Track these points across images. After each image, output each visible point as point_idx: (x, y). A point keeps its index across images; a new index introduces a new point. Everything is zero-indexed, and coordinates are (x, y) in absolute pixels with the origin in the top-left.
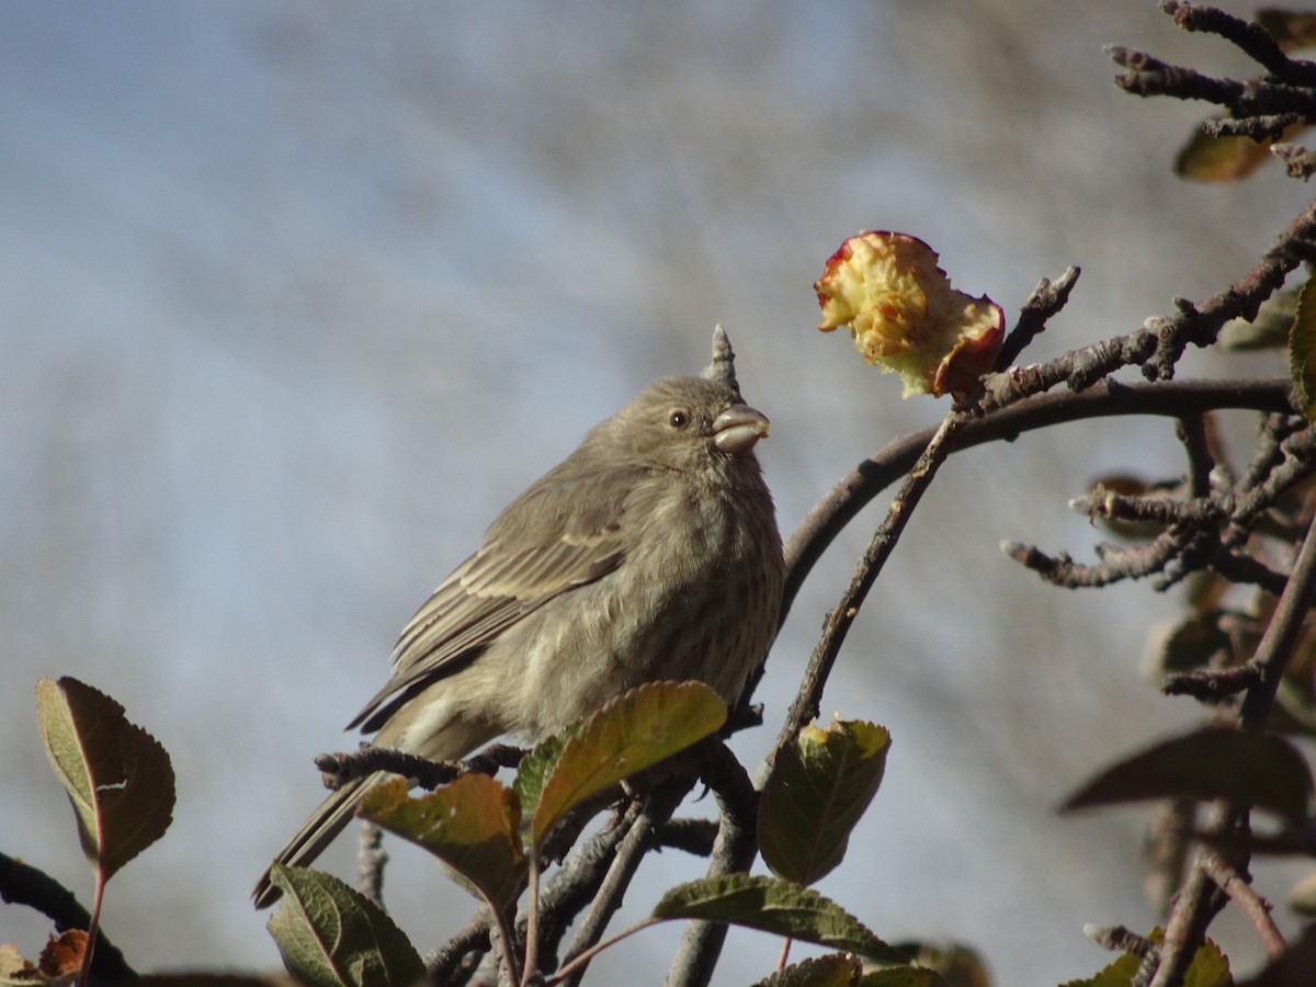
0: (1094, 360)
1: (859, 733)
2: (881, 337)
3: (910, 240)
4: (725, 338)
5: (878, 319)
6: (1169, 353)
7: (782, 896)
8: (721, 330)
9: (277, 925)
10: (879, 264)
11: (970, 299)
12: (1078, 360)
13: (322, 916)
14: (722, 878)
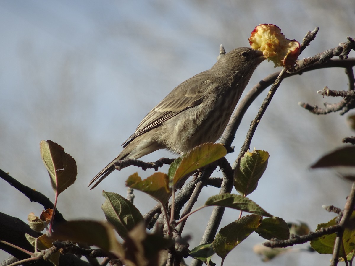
0: (325, 55)
1: (261, 153)
2: (268, 52)
3: (273, 26)
4: (223, 48)
5: (267, 47)
6: (346, 52)
7: (239, 199)
8: (222, 46)
9: (104, 207)
10: (265, 33)
11: (290, 41)
12: (321, 55)
13: (116, 205)
14: (223, 194)
